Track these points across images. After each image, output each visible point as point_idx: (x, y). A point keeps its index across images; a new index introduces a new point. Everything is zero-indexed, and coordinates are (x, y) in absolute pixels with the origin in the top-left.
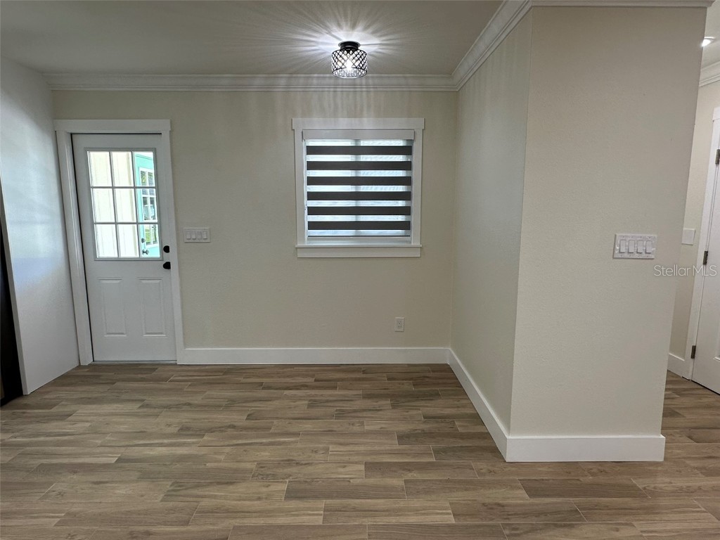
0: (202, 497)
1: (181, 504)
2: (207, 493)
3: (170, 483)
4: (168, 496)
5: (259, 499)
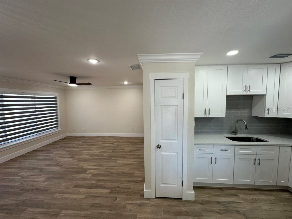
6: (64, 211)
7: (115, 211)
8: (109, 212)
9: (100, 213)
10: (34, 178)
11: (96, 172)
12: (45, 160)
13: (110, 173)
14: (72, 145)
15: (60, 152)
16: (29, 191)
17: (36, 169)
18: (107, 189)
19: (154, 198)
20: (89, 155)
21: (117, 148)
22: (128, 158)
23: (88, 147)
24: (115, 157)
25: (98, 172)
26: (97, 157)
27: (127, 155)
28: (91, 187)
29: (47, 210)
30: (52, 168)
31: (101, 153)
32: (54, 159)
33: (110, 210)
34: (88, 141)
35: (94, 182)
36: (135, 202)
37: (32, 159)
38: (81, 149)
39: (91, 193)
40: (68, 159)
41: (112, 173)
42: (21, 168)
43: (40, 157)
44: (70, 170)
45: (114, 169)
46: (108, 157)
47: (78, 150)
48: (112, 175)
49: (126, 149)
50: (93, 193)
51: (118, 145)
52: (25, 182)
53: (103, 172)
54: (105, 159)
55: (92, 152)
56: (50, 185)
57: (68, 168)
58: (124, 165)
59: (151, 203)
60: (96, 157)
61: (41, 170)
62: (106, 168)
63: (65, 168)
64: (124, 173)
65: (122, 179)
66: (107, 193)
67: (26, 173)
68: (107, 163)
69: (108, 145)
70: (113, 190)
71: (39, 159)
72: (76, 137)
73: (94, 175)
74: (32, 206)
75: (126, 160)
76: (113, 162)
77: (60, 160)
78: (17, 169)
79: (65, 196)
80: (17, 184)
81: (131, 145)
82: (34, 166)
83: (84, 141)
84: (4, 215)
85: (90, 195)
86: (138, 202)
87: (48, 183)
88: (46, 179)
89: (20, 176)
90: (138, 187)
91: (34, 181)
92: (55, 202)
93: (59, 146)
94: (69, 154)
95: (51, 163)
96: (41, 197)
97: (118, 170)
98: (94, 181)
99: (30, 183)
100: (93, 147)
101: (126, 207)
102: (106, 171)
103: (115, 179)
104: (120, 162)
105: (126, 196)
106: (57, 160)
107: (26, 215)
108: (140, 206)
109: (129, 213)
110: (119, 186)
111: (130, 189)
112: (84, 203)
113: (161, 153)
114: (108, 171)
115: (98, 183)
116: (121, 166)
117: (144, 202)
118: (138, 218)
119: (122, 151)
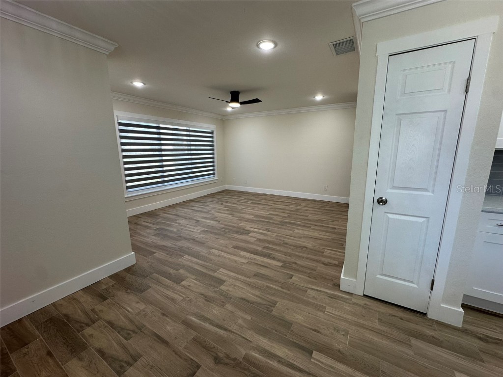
0: (260, 297)
1: (268, 296)
2: (256, 298)
3: (273, 312)
4: (275, 303)
5: (235, 285)
6: (221, 270)
7: (289, 290)
8: (280, 289)
9: (267, 286)
10: (190, 228)
11: (262, 237)
12: (201, 211)
13: (284, 243)
14: (231, 200)
15: (217, 206)
16: (185, 239)
17: (192, 219)
18: (277, 261)
19: (361, 296)
20: (253, 215)
21: (294, 213)
22: (312, 229)
23: (252, 205)
24: (291, 223)
25: (265, 238)
26: (264, 220)
27: (313, 225)
28: (256, 253)
29: (204, 263)
30: (208, 221)
31: (269, 216)
32: (211, 212)
34: (252, 198)
35: (260, 249)
36: (322, 289)
37: (188, 209)
38: (242, 207)
39: (255, 259)
40: (226, 215)
41: (286, 244)
42: (178, 216)
43: (196, 209)
44: (228, 227)
45: (288, 238)
46: (281, 222)
47: (239, 207)
48: (284, 245)
49: (311, 217)
50: (257, 260)
51: (297, 210)
52: (182, 229)
53: (272, 239)
54: (276, 224)
55: (257, 212)
56: (207, 238)
57: (226, 225)
58: (306, 237)
59: (353, 300)
60: (262, 220)
61: (197, 221)
62: (277, 236)
63: (222, 224)
64: (306, 247)
65: (301, 254)
66: (277, 266)
67: (183, 222)
68: (279, 229)
69: (281, 207)
70: (286, 265)
72: (235, 191)
73: (259, 240)
74: (189, 255)
75: (309, 231)
76: (289, 230)
77: (217, 214)
78: (175, 216)
79: (223, 254)
80: (175, 230)
81: (321, 212)
82: (189, 216)
83: (247, 197)
84: (165, 254)
85: (254, 261)
86: (328, 291)
87: (204, 236)
88: (202, 231)
89: (177, 223)
91: (190, 231)
92: (212, 257)
93: (215, 200)
94: (227, 210)
95: (207, 216)
96: (197, 248)
97: (296, 242)
98: (260, 247)
99: (188, 232)
101: (306, 291)
102: (277, 239)
103: (290, 251)
104: (299, 231)
105: (308, 278)
106: (213, 214)
107: (183, 261)
108: (331, 298)
109: (312, 301)
110: (297, 262)
111: (315, 270)
112: (245, 268)
113: (387, 214)
114: (280, 240)
115: (266, 251)
116: (301, 238)
117: (340, 295)
118: (327, 312)
119: (304, 217)
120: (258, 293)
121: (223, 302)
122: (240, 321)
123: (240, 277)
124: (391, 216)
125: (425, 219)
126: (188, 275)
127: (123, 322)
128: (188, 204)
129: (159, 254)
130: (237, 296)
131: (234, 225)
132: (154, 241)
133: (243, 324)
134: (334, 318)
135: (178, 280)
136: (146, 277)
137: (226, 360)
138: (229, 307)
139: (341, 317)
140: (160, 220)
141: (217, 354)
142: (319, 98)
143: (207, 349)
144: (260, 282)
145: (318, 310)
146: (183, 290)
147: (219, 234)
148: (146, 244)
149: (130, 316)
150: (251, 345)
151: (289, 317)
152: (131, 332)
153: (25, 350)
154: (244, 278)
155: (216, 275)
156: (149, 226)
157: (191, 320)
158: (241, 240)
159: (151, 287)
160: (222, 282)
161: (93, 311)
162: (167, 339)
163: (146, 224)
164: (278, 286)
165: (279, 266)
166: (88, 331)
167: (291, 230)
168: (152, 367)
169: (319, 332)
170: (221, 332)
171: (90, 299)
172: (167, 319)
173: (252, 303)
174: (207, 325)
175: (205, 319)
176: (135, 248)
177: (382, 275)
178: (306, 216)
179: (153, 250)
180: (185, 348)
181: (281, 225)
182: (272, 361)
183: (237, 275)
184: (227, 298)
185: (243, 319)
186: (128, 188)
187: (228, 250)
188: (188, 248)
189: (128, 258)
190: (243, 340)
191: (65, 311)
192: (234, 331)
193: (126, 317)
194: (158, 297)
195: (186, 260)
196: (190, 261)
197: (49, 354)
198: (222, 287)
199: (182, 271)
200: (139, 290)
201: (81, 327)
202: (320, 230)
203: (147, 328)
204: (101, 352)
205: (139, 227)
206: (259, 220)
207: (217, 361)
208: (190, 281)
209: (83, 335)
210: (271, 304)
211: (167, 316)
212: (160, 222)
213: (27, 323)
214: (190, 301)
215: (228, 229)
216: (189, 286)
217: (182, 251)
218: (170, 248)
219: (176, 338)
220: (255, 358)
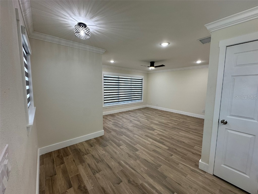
0: (153, 161)
1: (158, 161)
3: (158, 169)
4: (160, 166)
5: (143, 153)
6: (138, 145)
7: (169, 162)
8: (164, 160)
9: (158, 157)
10: (127, 124)
11: (160, 133)
12: (133, 117)
13: (172, 138)
14: (148, 113)
15: (141, 115)
16: (124, 128)
17: (129, 120)
18: (166, 146)
19: (212, 175)
20: (158, 121)
21: (181, 123)
22: (191, 134)
23: (158, 116)
24: (178, 129)
25: (162, 134)
27: (191, 131)
28: (156, 140)
29: (131, 140)
30: (136, 122)
31: (167, 123)
32: (138, 118)
33: (165, 159)
35: (158, 139)
36: (188, 166)
38: (153, 117)
39: (155, 143)
40: (145, 120)
41: (173, 139)
42: (123, 117)
43: (131, 115)
45: (175, 136)
46: (173, 127)
47: (152, 117)
48: (172, 139)
49: (191, 127)
50: (156, 144)
51: (184, 122)
52: (123, 123)
53: (166, 135)
54: (170, 128)
55: (161, 121)
56: (134, 129)
57: (144, 125)
58: (185, 137)
59: (205, 176)
60: (162, 124)
61: (131, 121)
62: (169, 134)
63: (142, 124)
64: (184, 143)
65: (180, 146)
66: (165, 148)
67: (125, 120)
68: (171, 131)
69: (174, 119)
70: (170, 149)
71: (130, 115)
72: (152, 109)
73: (158, 134)
74: (125, 135)
75: (188, 134)
76: (176, 131)
77: (140, 119)
79: (140, 138)
80: (121, 124)
85: (154, 144)
86: (191, 167)
88: (132, 126)
89: (122, 120)
90: (195, 158)
92: (135, 138)
93: (141, 112)
94: (145, 117)
95: (135, 119)
96: (129, 133)
97: (179, 139)
98: (158, 138)
99: (126, 125)
100: (162, 117)
101: (178, 164)
103: (174, 143)
104: (182, 133)
105: (181, 158)
106: (139, 119)
107: (122, 138)
108: (192, 171)
109: (180, 169)
110: (177, 149)
111: (186, 155)
112: (149, 146)
113: (227, 130)
114: (170, 136)
115: (161, 140)
116: (182, 137)
117: (198, 171)
118: (188, 177)
119: (187, 126)
120: (153, 159)
121: (136, 159)
122: (142, 169)
123: (145, 149)
124: (229, 131)
125: (253, 136)
126: (123, 144)
127: (97, 156)
128: (128, 113)
129: (113, 133)
130: (143, 158)
131: (147, 125)
132: (112, 127)
133: (143, 170)
134: (190, 180)
135: (119, 145)
136: (107, 141)
137: (133, 183)
138: (138, 161)
139: (195, 182)
140: (115, 118)
141: (129, 179)
142: (199, 62)
143: (126, 176)
144: (155, 154)
145: (183, 175)
146: (120, 150)
147: (140, 129)
148: (109, 128)
149: (100, 155)
150: (145, 180)
151: (166, 174)
152: (99, 161)
153: (67, 157)
154: (148, 151)
155: (135, 146)
156: (111, 120)
157: (121, 163)
158: (150, 133)
159: (108, 146)
160: (137, 150)
161: (88, 150)
162: (111, 167)
163: (110, 119)
164: (164, 158)
165: (166, 149)
166: (86, 156)
167: (177, 132)
168: (105, 176)
169: (180, 185)
170: (133, 171)
171: (87, 145)
172: (112, 160)
173: (149, 163)
174: (127, 166)
175: (127, 164)
176: (104, 129)
177: (225, 165)
178: (188, 126)
179: (111, 131)
180: (118, 173)
181: (172, 129)
182: (153, 190)
183: (144, 149)
184: (138, 157)
185: (144, 169)
186: (105, 103)
187: (142, 136)
188: (125, 132)
189: (101, 132)
190: (142, 177)
191: (79, 148)
192: (138, 172)
193: (98, 155)
194: (110, 150)
195: (123, 138)
196: (125, 138)
197: (74, 161)
198: (137, 152)
199: (121, 142)
200: (104, 146)
201: (84, 154)
202: (195, 135)
203: (105, 161)
204: (89, 165)
205: (107, 120)
206: (160, 124)
207: (129, 182)
208: (124, 147)
209: (84, 157)
210: (159, 166)
211: (112, 159)
212: (115, 119)
213: (69, 148)
214: (122, 155)
215: (144, 127)
216: (123, 149)
217: (122, 133)
218: (118, 131)
219: (115, 168)
220: (145, 186)
